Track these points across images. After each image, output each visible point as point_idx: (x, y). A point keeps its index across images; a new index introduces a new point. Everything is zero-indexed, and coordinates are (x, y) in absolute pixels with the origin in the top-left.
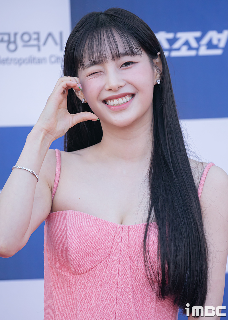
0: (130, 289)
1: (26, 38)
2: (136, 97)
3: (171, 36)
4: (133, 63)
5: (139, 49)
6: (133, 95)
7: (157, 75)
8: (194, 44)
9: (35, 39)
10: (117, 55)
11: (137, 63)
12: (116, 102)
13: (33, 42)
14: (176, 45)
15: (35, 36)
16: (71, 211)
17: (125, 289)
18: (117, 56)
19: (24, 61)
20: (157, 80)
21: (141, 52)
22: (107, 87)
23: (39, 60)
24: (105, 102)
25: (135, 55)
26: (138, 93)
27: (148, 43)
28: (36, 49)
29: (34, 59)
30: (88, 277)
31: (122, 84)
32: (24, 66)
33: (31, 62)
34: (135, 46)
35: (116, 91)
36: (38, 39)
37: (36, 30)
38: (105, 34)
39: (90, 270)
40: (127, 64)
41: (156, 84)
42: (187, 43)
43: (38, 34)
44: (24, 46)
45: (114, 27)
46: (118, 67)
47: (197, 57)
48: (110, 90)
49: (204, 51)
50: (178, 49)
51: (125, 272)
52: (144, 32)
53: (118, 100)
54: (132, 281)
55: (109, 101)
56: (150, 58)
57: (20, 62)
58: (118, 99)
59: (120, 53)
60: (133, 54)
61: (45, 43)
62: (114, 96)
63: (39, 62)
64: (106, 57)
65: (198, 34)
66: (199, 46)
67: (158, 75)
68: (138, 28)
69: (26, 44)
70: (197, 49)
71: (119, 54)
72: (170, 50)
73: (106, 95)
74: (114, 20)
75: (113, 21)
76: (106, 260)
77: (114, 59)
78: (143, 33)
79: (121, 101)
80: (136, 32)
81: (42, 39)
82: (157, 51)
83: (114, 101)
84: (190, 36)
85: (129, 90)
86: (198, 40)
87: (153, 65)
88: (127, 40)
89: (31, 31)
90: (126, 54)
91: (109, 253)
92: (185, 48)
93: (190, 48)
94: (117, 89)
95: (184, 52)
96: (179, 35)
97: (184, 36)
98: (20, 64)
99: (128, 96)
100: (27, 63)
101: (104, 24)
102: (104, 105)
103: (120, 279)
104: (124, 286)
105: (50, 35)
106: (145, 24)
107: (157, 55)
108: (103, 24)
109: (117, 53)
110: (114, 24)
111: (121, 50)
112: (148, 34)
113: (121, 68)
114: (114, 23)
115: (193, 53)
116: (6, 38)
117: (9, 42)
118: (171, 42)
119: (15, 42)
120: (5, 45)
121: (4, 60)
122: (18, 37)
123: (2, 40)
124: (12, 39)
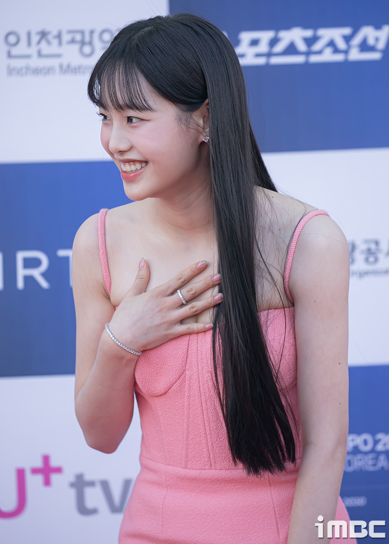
3: (309, 33)
4: (141, 119)
8: (341, 45)
11: (147, 120)
14: (317, 47)
42: (331, 44)
47: (346, 63)
49: (355, 55)
50: (320, 52)
65: (347, 31)
66: (349, 47)
70: (346, 52)
72: (308, 54)
76: (182, 377)
84: (336, 34)
86: (348, 39)
92: (329, 51)
93: (336, 51)
95: (328, 56)
96: (322, 31)
97: (327, 34)
113: (128, 123)
115: (339, 58)
116: (78, 37)
117: (83, 43)
118: (310, 42)
119: (91, 43)
120: (76, 47)
121: (75, 69)
122: (96, 36)
123: (73, 41)
124: (87, 39)
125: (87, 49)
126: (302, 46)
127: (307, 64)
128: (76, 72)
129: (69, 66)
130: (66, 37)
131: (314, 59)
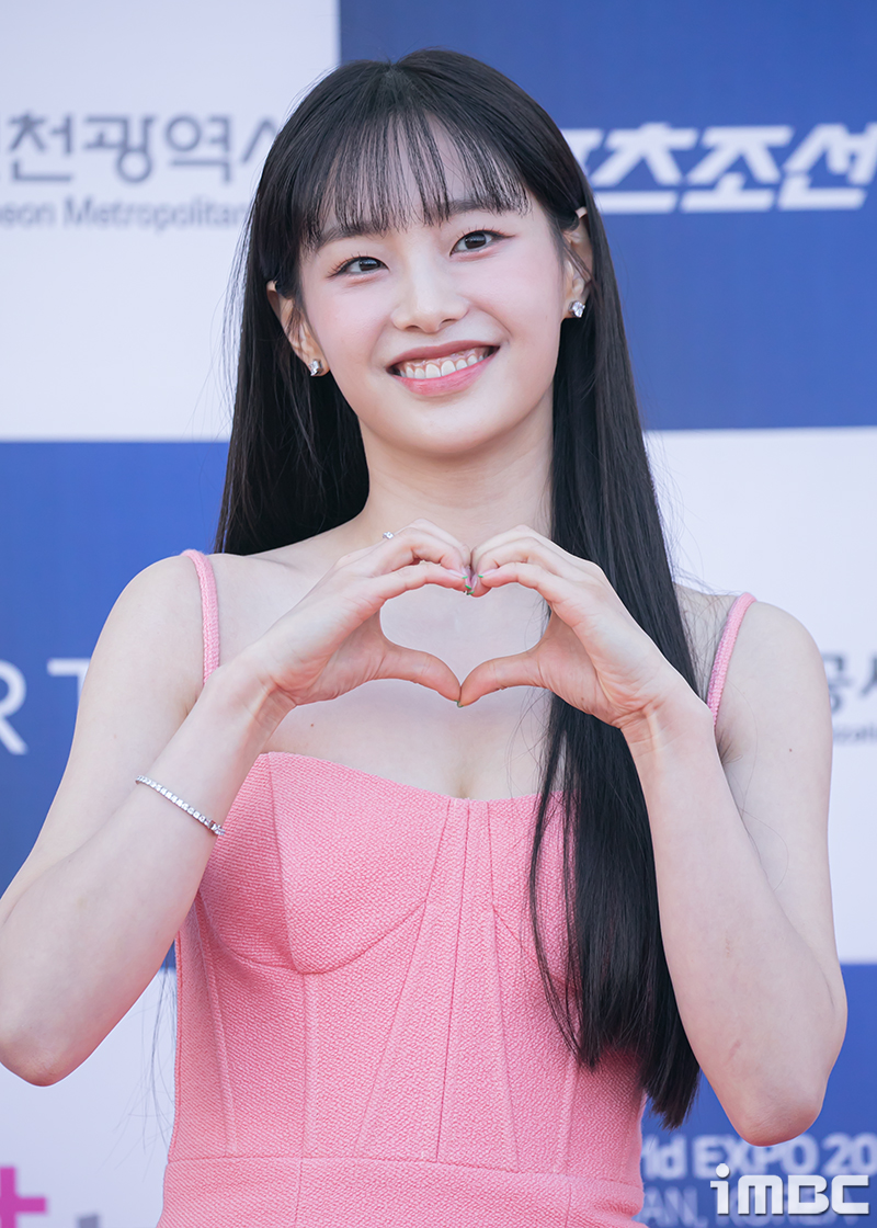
0: (493, 1020)
1: (184, 134)
2: (500, 354)
3: (684, 138)
4: (497, 236)
5: (518, 188)
6: (491, 350)
7: (573, 286)
8: (764, 169)
9: (214, 141)
10: (439, 206)
11: (509, 237)
12: (432, 370)
13: (207, 151)
14: (703, 173)
15: (214, 130)
16: (281, 754)
17: (478, 1018)
18: (439, 211)
19: (174, 216)
20: (573, 304)
21: (522, 199)
22: (403, 319)
23: (226, 211)
24: (394, 369)
25: (503, 208)
26: (508, 341)
27: (548, 171)
28: (215, 174)
29: (209, 208)
30: (348, 979)
31: (455, 309)
32: (172, 232)
33: (200, 221)
34: (504, 177)
35: (432, 333)
36: (225, 141)
37: (220, 110)
38: (401, 133)
39: (357, 956)
40: (475, 240)
41: (570, 316)
42: (740, 166)
43: (225, 121)
44: (177, 163)
45: (433, 109)
46: (442, 251)
47: (774, 214)
48: (412, 328)
49: (798, 195)
50: (710, 187)
51: (480, 959)
52: (537, 134)
53: (440, 367)
54: (502, 993)
55: (408, 369)
56: (555, 223)
57: (160, 218)
58: (441, 363)
59: (450, 199)
60: (498, 204)
61: (247, 157)
62: (427, 348)
63: (226, 220)
64: (402, 212)
65: (780, 135)
66: (783, 175)
67: (580, 287)
68: (514, 120)
69: (184, 157)
70: (776, 187)
71: (447, 204)
72: (682, 189)
73: (399, 346)
74: (432, 88)
75: (429, 89)
76: (413, 918)
77: (430, 219)
78: (530, 137)
79: (448, 366)
80: (509, 130)
81: (240, 141)
82: (577, 204)
83: (424, 368)
84: (753, 142)
85: (478, 330)
86: (780, 155)
87: (564, 250)
88: (476, 156)
89: (201, 114)
90: (473, 205)
91: (424, 895)
92: (732, 182)
93: (751, 183)
94: (437, 329)
95: (731, 197)
96: (714, 136)
97: (729, 141)
98: (161, 226)
99: (473, 352)
100: (184, 222)
101: (401, 97)
102: (391, 380)
103: (459, 984)
104: (473, 1009)
105: (266, 125)
106: (535, 107)
107: (576, 215)
108: (396, 96)
109: (442, 201)
110: (432, 98)
111: (457, 189)
112: (549, 142)
113: (455, 255)
114: (434, 96)
115: (759, 201)
116: (114, 133)
117: (125, 148)
118: (687, 159)
119: (144, 149)
120: (109, 157)
121: (104, 211)
122: (157, 132)
123: (100, 143)
124: (136, 138)
125: (134, 164)
126: (666, 171)
127: (677, 216)
128: (105, 221)
129: (88, 204)
130: (84, 133)
131: (695, 202)
